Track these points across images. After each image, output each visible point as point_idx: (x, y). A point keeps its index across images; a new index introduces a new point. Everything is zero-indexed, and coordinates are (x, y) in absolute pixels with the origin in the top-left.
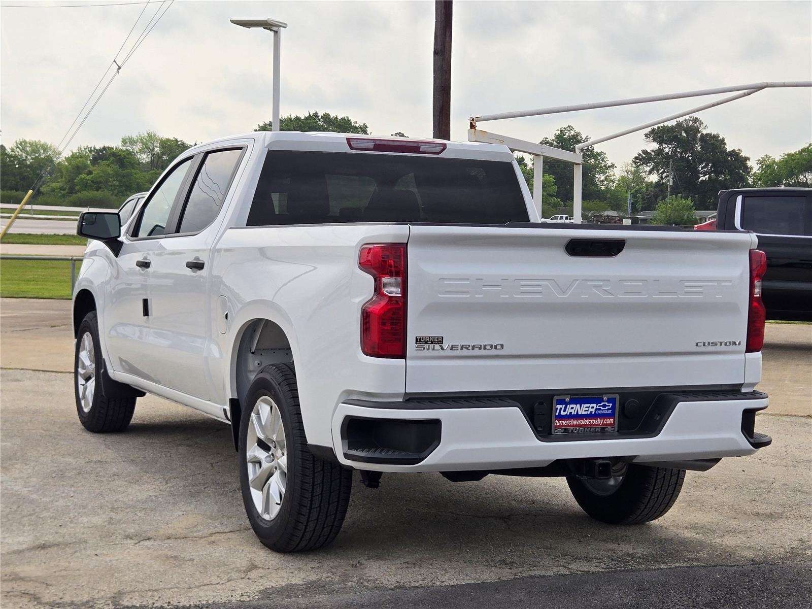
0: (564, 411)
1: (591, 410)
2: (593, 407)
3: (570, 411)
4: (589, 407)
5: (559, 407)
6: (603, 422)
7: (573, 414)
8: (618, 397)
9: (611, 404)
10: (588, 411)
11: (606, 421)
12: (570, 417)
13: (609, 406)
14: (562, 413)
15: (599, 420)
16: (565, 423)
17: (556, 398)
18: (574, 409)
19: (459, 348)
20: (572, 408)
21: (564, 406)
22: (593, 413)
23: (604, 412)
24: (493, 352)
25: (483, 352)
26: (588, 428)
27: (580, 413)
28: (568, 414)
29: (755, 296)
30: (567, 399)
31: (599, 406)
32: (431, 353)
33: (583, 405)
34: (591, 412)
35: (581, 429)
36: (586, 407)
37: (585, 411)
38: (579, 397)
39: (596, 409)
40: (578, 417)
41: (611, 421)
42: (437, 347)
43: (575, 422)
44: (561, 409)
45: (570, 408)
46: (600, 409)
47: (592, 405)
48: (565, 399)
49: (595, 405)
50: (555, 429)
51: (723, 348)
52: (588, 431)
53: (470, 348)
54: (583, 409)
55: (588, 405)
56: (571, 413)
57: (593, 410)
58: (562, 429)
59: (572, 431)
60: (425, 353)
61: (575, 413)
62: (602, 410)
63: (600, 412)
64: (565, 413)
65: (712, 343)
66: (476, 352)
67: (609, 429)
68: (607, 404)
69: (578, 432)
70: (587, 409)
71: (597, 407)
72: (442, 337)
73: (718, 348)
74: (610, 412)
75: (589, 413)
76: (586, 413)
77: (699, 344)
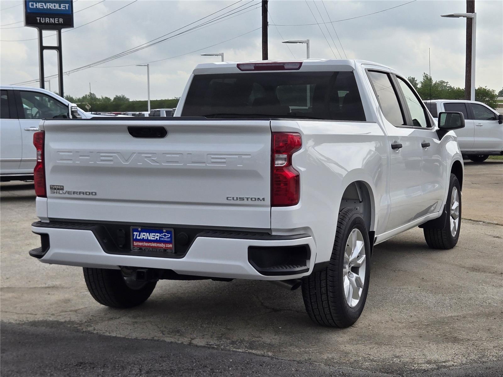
0: (139, 236)
1: (156, 237)
2: (157, 236)
3: (143, 236)
4: (155, 235)
5: (135, 233)
6: (165, 246)
7: (145, 239)
8: (173, 230)
9: (170, 235)
10: (154, 238)
11: (167, 246)
12: (143, 240)
13: (168, 236)
14: (138, 238)
15: (162, 244)
16: (140, 244)
17: (131, 228)
18: (145, 236)
19: (72, 193)
20: (144, 235)
21: (138, 233)
22: (158, 239)
23: (165, 239)
24: (91, 196)
25: (85, 196)
26: (155, 249)
27: (149, 238)
28: (142, 238)
29: (275, 166)
30: (140, 229)
31: (162, 235)
32: (58, 195)
33: (151, 234)
34: (157, 239)
35: (151, 249)
36: (153, 235)
37: (153, 237)
38: (147, 228)
39: (160, 237)
40: (148, 241)
41: (170, 246)
42: (61, 192)
43: (147, 244)
44: (137, 235)
45: (143, 235)
46: (162, 237)
47: (157, 234)
48: (138, 229)
49: (159, 234)
50: (133, 248)
51: (250, 202)
52: (155, 250)
53: (78, 193)
54: (151, 236)
55: (154, 234)
56: (143, 238)
57: (158, 238)
58: (138, 248)
59: (145, 249)
60: (55, 195)
61: (146, 239)
62: (164, 238)
63: (162, 239)
64: (139, 238)
65: (240, 198)
66: (82, 196)
67: (169, 251)
68: (167, 235)
69: (149, 250)
70: (154, 236)
71: (161, 236)
72: (63, 186)
73: (245, 202)
74: (169, 239)
75: (155, 239)
76: (153, 239)
77: (229, 199)
